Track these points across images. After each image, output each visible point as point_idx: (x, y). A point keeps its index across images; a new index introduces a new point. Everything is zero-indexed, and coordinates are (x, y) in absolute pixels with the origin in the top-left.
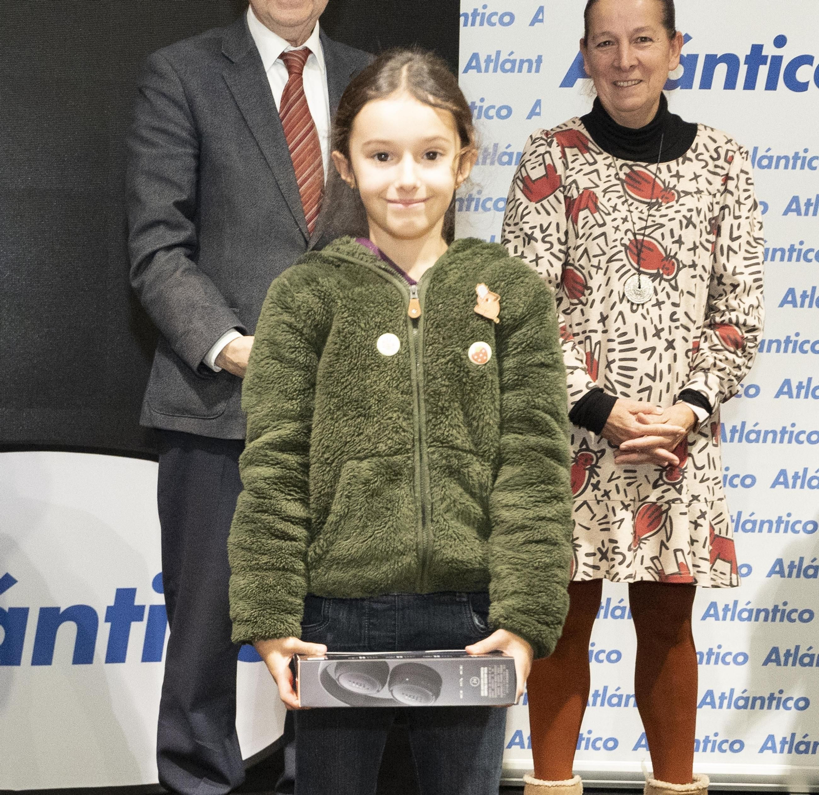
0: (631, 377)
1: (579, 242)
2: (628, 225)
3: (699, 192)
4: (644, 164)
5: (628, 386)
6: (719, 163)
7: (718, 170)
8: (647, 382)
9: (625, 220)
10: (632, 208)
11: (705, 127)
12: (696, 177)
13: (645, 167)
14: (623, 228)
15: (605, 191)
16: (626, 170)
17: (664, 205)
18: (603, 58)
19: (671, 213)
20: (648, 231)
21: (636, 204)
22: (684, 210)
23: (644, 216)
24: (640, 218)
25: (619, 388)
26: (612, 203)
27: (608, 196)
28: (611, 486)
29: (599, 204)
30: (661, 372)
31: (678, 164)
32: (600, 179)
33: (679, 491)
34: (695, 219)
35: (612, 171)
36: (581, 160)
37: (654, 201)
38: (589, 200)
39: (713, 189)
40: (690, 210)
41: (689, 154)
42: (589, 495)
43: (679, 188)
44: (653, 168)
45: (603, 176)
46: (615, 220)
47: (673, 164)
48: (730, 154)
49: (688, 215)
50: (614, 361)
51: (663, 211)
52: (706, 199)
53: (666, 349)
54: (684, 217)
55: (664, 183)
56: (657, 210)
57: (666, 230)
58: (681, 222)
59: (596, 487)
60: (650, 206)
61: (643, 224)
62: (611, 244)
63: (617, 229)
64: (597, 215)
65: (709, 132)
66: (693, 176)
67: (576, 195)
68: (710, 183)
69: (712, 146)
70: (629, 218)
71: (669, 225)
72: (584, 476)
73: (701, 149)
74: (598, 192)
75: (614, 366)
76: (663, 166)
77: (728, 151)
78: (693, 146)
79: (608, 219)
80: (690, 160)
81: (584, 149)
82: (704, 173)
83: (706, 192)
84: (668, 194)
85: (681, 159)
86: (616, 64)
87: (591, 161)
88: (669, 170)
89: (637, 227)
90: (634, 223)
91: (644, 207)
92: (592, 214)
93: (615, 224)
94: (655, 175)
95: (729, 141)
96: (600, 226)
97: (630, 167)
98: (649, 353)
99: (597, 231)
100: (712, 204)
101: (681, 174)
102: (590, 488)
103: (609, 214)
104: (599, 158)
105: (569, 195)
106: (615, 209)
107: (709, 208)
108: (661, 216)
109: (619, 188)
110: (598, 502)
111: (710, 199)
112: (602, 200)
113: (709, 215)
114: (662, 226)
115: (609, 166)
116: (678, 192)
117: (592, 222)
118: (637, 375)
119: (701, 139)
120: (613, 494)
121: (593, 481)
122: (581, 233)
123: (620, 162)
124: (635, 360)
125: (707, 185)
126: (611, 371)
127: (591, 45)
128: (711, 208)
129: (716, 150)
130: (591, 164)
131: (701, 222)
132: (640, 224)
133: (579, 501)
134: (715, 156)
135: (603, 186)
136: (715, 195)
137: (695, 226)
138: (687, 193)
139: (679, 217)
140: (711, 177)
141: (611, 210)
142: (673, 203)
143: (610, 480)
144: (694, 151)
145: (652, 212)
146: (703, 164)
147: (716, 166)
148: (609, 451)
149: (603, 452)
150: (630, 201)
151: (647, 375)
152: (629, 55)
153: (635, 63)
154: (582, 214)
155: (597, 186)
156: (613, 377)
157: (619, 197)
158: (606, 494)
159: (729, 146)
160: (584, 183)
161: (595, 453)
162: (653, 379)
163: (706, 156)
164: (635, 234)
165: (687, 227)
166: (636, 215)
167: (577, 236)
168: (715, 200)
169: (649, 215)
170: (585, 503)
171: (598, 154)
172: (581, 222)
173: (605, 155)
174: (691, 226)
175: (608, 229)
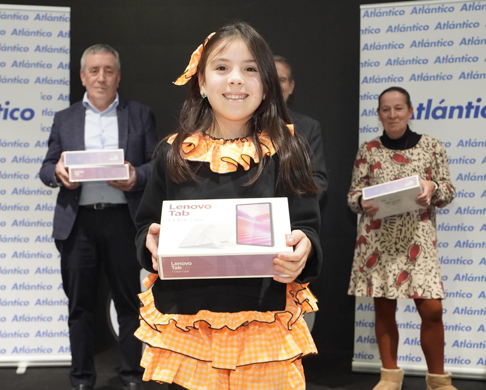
0: (393, 226)
1: (375, 180)
2: (393, 173)
3: (419, 159)
4: (399, 151)
5: (392, 229)
6: (429, 148)
7: (428, 151)
8: (400, 227)
9: (391, 171)
10: (395, 167)
11: (425, 135)
12: (419, 154)
13: (400, 152)
14: (391, 174)
15: (384, 162)
16: (393, 153)
17: (406, 165)
18: (385, 115)
19: (408, 168)
20: (400, 175)
21: (396, 165)
22: (413, 167)
23: (399, 169)
24: (398, 170)
25: (389, 230)
26: (387, 166)
27: (385, 163)
28: (386, 264)
29: (382, 167)
30: (405, 224)
31: (413, 150)
32: (383, 157)
33: (414, 266)
34: (417, 169)
35: (388, 154)
36: (378, 151)
37: (403, 163)
38: (379, 165)
39: (426, 158)
40: (415, 166)
41: (417, 146)
42: (378, 267)
43: (412, 158)
44: (403, 152)
45: (385, 157)
46: (387, 172)
47: (411, 150)
48: (434, 144)
49: (414, 168)
50: (387, 220)
51: (406, 167)
52: (422, 161)
53: (407, 216)
54: (413, 169)
55: (407, 157)
56: (404, 167)
57: (406, 174)
58: (411, 171)
59: (380, 264)
60: (401, 165)
61: (398, 172)
62: (386, 180)
63: (388, 175)
64: (381, 170)
65: (426, 137)
66: (417, 154)
67: (374, 164)
68: (424, 155)
69: (426, 142)
70: (393, 171)
71: (407, 172)
72: (376, 260)
73: (422, 143)
74: (382, 163)
75: (388, 222)
76: (407, 151)
77: (433, 144)
78: (419, 142)
79: (385, 171)
80: (417, 148)
81: (378, 147)
82: (423, 152)
83: (423, 159)
84: (408, 161)
85: (414, 148)
86: (390, 116)
87: (381, 151)
88: (409, 152)
89: (396, 174)
90: (395, 172)
91: (399, 166)
92: (379, 169)
93: (387, 173)
94: (404, 154)
95: (433, 139)
96: (381, 174)
97: (395, 152)
98: (400, 218)
99: (381, 176)
100: (425, 163)
101: (413, 153)
102: (378, 265)
103: (385, 169)
104: (384, 150)
105: (372, 164)
106: (387, 168)
107: (424, 165)
108: (405, 169)
109: (390, 160)
110: (381, 269)
111: (425, 161)
112: (383, 166)
113: (424, 167)
114: (405, 172)
115: (387, 153)
116: (411, 160)
117: (379, 172)
118: (396, 225)
119: (422, 140)
120: (387, 267)
121: (380, 262)
122: (375, 176)
123: (391, 151)
124: (395, 220)
125: (423, 156)
126: (386, 223)
127: (381, 110)
128: (425, 164)
129: (428, 144)
130: (380, 153)
131: (420, 170)
132: (397, 172)
133: (374, 269)
134: (427, 145)
135: (384, 160)
136: (426, 160)
137: (416, 171)
138: (414, 160)
139: (411, 169)
140: (425, 153)
141: (386, 168)
142: (409, 164)
143: (386, 262)
144: (419, 144)
145: (402, 167)
146: (422, 149)
147: (427, 150)
148: (386, 252)
149: (384, 252)
150: (394, 164)
151: (400, 225)
152: (394, 113)
153: (396, 116)
154: (376, 170)
155: (381, 160)
156: (387, 226)
157: (389, 164)
158: (384, 267)
159: (433, 141)
160: (377, 159)
161: (380, 252)
162: (402, 226)
163: (424, 146)
164: (395, 176)
165: (414, 172)
166: (396, 170)
167: (374, 178)
168: (426, 162)
169: (401, 169)
170: (376, 270)
171: (383, 148)
172: (375, 172)
173: (386, 149)
174: (415, 172)
175: (385, 175)
